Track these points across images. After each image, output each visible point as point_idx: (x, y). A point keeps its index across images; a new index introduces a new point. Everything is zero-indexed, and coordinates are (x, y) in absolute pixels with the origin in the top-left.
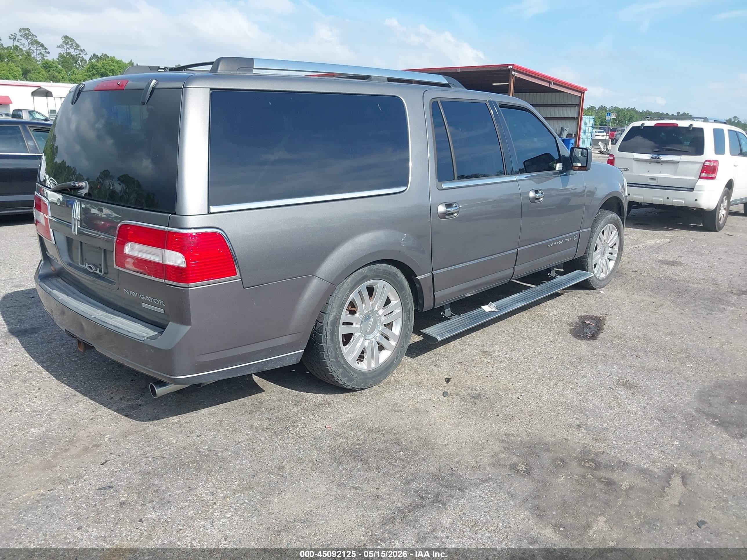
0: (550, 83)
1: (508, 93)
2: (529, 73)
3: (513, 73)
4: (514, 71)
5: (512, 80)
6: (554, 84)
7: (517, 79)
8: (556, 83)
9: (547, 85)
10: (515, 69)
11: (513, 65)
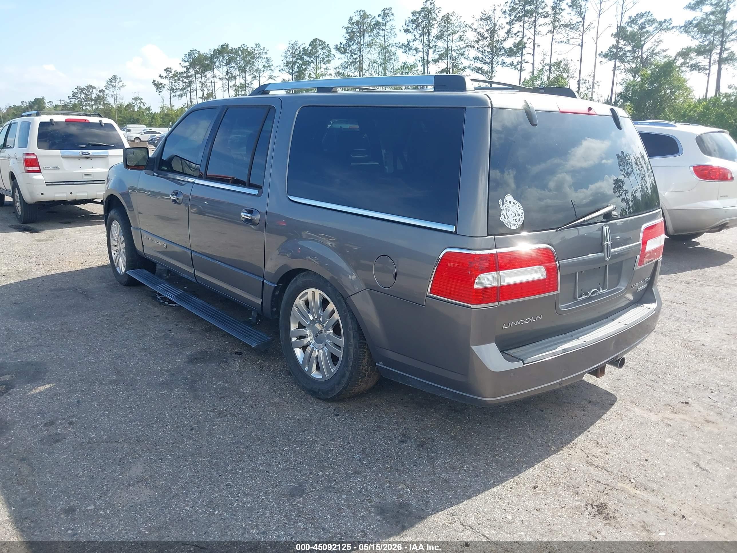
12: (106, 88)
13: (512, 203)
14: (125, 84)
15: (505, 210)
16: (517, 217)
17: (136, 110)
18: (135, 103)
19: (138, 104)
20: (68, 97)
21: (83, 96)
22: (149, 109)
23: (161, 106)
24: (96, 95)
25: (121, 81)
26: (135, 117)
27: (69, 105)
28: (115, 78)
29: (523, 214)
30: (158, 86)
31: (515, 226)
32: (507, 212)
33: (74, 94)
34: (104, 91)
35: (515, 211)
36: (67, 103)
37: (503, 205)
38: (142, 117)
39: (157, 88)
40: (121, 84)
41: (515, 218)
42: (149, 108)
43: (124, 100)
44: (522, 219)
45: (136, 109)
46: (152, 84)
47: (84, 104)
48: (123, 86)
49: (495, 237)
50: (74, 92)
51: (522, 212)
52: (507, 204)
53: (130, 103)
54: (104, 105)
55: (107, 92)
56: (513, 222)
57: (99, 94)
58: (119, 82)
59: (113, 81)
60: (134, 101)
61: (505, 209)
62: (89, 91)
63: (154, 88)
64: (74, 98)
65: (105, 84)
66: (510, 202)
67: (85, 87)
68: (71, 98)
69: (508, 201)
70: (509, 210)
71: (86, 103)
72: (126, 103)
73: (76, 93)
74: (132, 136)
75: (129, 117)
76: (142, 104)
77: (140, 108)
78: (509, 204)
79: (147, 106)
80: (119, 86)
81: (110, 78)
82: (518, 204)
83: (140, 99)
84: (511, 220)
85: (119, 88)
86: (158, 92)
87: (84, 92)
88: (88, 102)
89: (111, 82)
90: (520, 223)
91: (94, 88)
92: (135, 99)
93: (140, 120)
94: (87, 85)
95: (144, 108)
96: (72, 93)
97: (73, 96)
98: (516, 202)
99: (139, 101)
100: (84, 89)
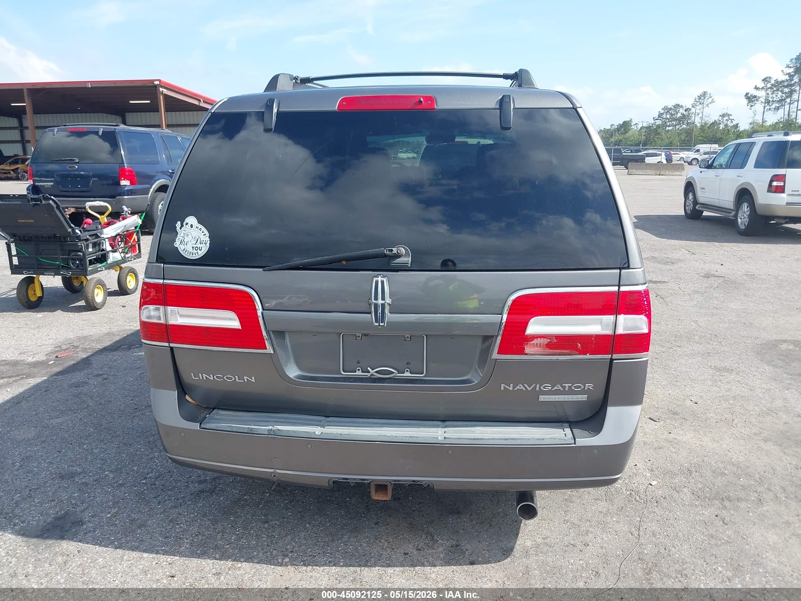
0: (199, 101)
1: (158, 111)
2: (177, 90)
3: (161, 89)
4: (162, 87)
5: (161, 97)
6: (204, 101)
7: (166, 96)
8: (206, 101)
9: (196, 102)
10: (163, 85)
11: (159, 80)
12: (693, 107)
13: (194, 227)
14: (714, 100)
15: (182, 235)
16: (199, 245)
17: (721, 128)
18: (722, 120)
19: (724, 121)
20: (654, 118)
21: (668, 116)
22: (736, 126)
23: (750, 122)
24: (681, 114)
25: (711, 97)
26: (719, 135)
27: (653, 127)
28: (705, 94)
29: (209, 242)
30: (751, 99)
31: (194, 255)
32: (186, 237)
33: (660, 115)
34: (690, 109)
35: (197, 237)
36: (651, 125)
37: (181, 228)
38: (726, 136)
39: (749, 102)
40: (710, 100)
41: (195, 246)
42: (737, 124)
43: (710, 118)
44: (205, 249)
45: (722, 126)
46: (744, 97)
47: (668, 124)
48: (713, 102)
49: (165, 265)
50: (661, 112)
51: (208, 239)
52: (186, 228)
53: (715, 121)
54: (688, 124)
55: (693, 110)
56: (191, 250)
57: (684, 112)
58: (708, 99)
59: (702, 98)
60: (721, 118)
61: (182, 233)
62: (675, 111)
63: (746, 101)
64: (659, 118)
65: (692, 101)
66: (192, 226)
67: (672, 107)
68: (657, 119)
69: (189, 225)
70: (188, 235)
71: (670, 123)
72: (712, 121)
73: (662, 114)
74: (690, 157)
75: (712, 136)
76: (730, 121)
77: (726, 125)
78: (190, 227)
79: (735, 123)
80: (707, 103)
81: (699, 95)
82: (204, 229)
83: (729, 115)
84: (189, 248)
85: (708, 105)
86: (749, 106)
87: (670, 112)
88: (673, 122)
89: (700, 99)
90: (201, 253)
91: (682, 107)
92: (723, 116)
93: (723, 138)
94: (674, 105)
95: (730, 124)
96: (658, 114)
97: (659, 116)
98: (200, 226)
99: (727, 118)
100: (671, 109)
